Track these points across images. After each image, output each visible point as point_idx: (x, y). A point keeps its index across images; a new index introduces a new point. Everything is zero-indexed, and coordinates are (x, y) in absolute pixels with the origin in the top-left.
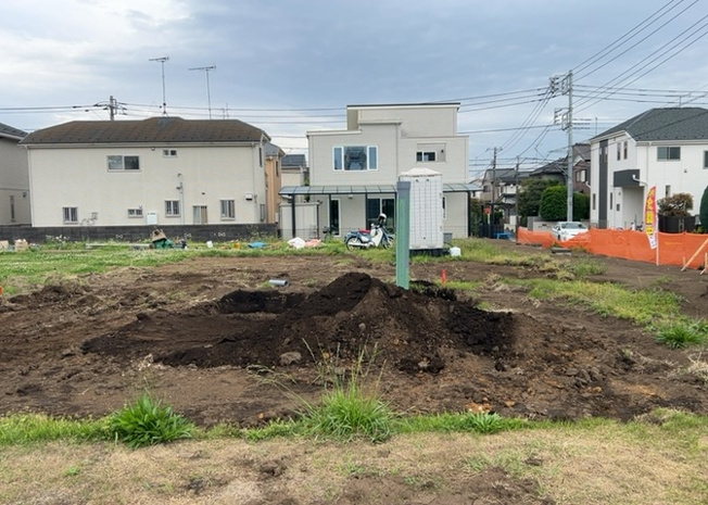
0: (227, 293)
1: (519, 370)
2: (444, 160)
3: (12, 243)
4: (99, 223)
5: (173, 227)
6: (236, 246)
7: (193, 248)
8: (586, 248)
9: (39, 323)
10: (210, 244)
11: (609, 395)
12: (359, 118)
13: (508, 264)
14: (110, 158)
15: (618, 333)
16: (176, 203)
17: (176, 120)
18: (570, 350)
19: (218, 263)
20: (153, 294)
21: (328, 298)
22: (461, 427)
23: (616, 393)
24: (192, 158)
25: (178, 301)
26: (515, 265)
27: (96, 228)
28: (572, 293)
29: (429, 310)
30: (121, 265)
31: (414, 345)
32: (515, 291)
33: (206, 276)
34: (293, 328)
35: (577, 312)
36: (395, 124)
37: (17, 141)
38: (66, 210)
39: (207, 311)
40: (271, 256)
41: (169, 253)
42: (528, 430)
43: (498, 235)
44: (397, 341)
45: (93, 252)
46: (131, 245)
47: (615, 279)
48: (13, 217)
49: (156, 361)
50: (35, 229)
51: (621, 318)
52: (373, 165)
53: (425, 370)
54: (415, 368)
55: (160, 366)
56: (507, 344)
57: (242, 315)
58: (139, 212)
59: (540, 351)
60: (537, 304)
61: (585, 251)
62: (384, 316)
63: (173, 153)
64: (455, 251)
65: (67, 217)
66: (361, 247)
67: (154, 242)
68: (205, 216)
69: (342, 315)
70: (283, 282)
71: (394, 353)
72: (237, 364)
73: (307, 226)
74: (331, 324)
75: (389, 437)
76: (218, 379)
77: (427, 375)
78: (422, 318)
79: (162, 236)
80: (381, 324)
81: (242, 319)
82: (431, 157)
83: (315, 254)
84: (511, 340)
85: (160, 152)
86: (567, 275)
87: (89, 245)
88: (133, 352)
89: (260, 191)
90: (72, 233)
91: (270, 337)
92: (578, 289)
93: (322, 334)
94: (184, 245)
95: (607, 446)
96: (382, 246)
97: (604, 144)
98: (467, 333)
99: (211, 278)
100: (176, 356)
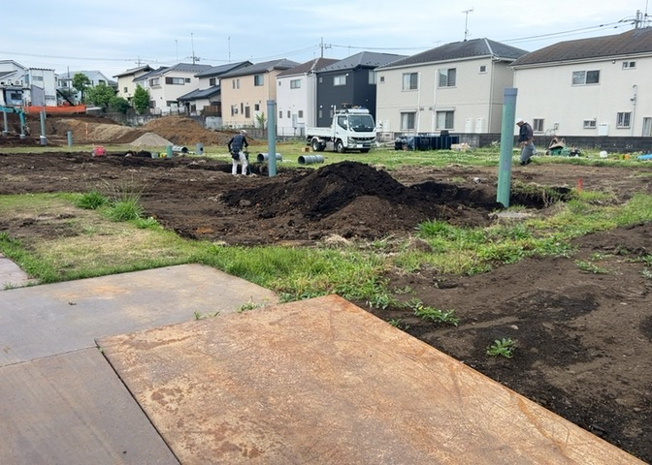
5: (616, 138)
6: (624, 157)
10: (603, 154)
14: (574, 73)
16: (628, 115)
38: (536, 120)
63: (632, 65)
65: (535, 127)
67: (552, 149)
85: (620, 64)
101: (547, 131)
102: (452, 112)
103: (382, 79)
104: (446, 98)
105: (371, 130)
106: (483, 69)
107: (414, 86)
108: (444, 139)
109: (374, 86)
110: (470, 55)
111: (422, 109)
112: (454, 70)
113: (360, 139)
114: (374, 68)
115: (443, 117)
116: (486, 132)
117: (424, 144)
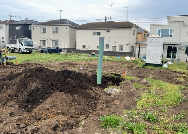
4: (90, 49)
5: (106, 51)
6: (112, 58)
10: (106, 57)
12: (171, 20)
14: (94, 32)
16: (108, 45)
17: (113, 22)
24: (114, 33)
27: (88, 50)
38: (83, 45)
48: (75, 46)
62: (15, 84)
63: (109, 31)
64: (165, 66)
65: (83, 47)
67: (92, 55)
68: (115, 49)
70: (82, 69)
78: (26, 88)
79: (94, 53)
80: (10, 87)
85: (106, 31)
87: (79, 54)
89: (133, 42)
101: (87, 48)
102: (58, 41)
103: (34, 29)
104: (55, 37)
105: (32, 46)
106: (67, 29)
107: (44, 32)
108: (57, 50)
109: (31, 31)
110: (62, 24)
111: (47, 40)
112: (58, 28)
113: (28, 49)
114: (31, 25)
115: (55, 42)
116: (68, 48)
117: (50, 51)
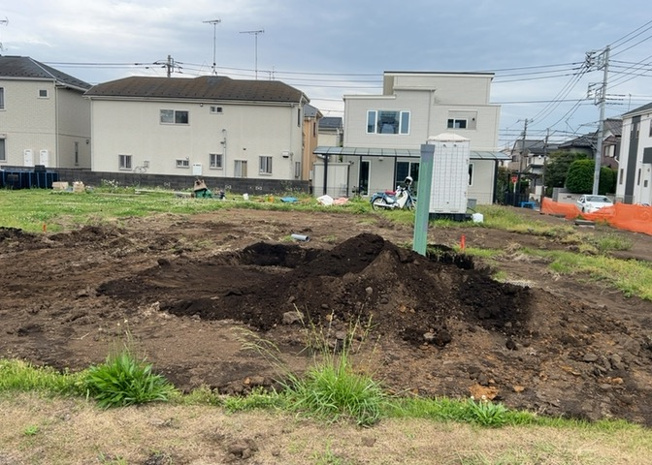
0: (250, 244)
1: (532, 350)
2: (474, 128)
3: (71, 184)
4: (150, 171)
5: (215, 178)
6: (269, 200)
7: (231, 199)
8: (610, 221)
9: (68, 262)
10: (246, 196)
11: (631, 389)
12: (395, 85)
13: (530, 233)
14: (162, 111)
15: (643, 316)
16: (219, 157)
17: (224, 80)
18: (589, 332)
19: (250, 215)
20: (181, 240)
21: (338, 258)
22: (460, 417)
23: (639, 387)
24: (237, 116)
25: (204, 249)
26: (537, 235)
27: (147, 175)
28: (594, 268)
29: (440, 278)
30: (160, 211)
31: (422, 314)
32: (535, 262)
33: (235, 226)
34: (299, 286)
35: (598, 289)
36: (429, 91)
37: (82, 93)
38: (122, 157)
39: (227, 261)
40: (300, 211)
41: (207, 202)
42: (537, 427)
43: (523, 204)
44: (404, 309)
45: (141, 197)
46: (176, 192)
47: (640, 256)
48: (77, 161)
49: (162, 309)
50: (94, 173)
51: (646, 300)
52: (405, 130)
53: (430, 342)
54: (420, 339)
55: (165, 314)
56: (520, 320)
57: (258, 268)
58: (186, 163)
59: (558, 331)
60: (557, 277)
61: (608, 225)
62: (393, 281)
63: (219, 110)
64: (478, 218)
65: (122, 164)
66: (386, 208)
67: (196, 191)
68: (245, 171)
69: (349, 276)
70: (304, 237)
71: (400, 321)
72: (240, 319)
73: (338, 185)
74: (337, 286)
75: (378, 421)
76: (218, 334)
77: (432, 347)
78: (433, 287)
79: (203, 186)
80: (389, 289)
81: (258, 271)
82: (462, 124)
83: (342, 212)
84: (525, 317)
85: (207, 108)
86: (590, 248)
87: (138, 190)
88: (144, 297)
89: (296, 149)
90: (126, 178)
91: (276, 293)
92: (601, 264)
93: (328, 295)
94: (222, 196)
95: (629, 457)
96: (406, 208)
97: (636, 120)
98: (480, 305)
99: (240, 229)
100: (182, 306)
101: (136, 168)
102: (3, 140)
106: (43, 93)
108: (41, 176)
110: (22, 75)
116: (54, 166)
117: (12, 181)
